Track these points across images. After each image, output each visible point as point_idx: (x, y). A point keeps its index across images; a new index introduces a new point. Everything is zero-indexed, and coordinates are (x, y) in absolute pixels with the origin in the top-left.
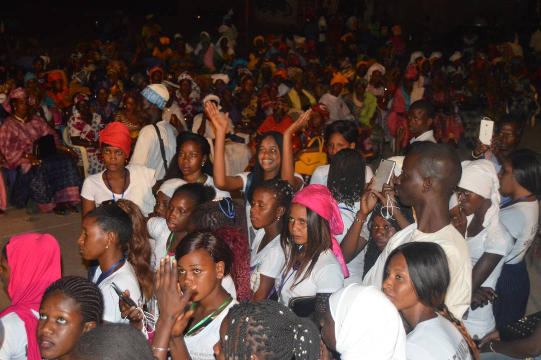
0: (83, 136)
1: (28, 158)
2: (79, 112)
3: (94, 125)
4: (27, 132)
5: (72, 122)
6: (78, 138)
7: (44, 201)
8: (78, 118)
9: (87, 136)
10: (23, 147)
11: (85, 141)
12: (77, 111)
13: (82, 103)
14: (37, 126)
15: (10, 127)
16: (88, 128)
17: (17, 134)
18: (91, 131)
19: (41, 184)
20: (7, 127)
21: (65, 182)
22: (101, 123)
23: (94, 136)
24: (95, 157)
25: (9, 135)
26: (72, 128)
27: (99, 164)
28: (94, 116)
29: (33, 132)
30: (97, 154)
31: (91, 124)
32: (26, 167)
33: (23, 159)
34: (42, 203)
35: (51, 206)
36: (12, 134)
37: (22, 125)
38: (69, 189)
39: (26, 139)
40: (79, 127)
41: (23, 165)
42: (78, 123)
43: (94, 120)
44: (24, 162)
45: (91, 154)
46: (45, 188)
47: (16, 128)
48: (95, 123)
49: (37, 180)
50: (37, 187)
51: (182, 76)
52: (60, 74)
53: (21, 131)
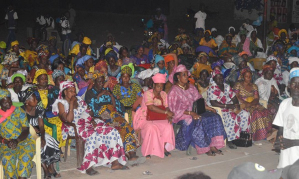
0: (219, 100)
1: (190, 114)
2: (216, 82)
3: (225, 92)
4: (187, 96)
5: (212, 90)
6: (216, 101)
7: (202, 145)
8: (216, 87)
9: (221, 100)
10: (184, 107)
11: (220, 103)
12: (214, 82)
13: (218, 76)
14: (192, 92)
15: (176, 93)
16: (222, 94)
17: (181, 97)
18: (224, 97)
19: (200, 134)
20: (175, 92)
21: (214, 132)
22: (230, 91)
23: (225, 100)
24: (229, 115)
25: (176, 98)
26: (212, 94)
27: (232, 120)
28: (225, 86)
29: (190, 96)
30: (230, 113)
31: (223, 91)
32: (188, 121)
33: (186, 116)
34: (201, 147)
35: (207, 149)
36: (178, 97)
37: (184, 91)
38: (217, 137)
39: (187, 101)
40: (217, 93)
41: (187, 119)
42: (216, 91)
43: (225, 88)
44: (187, 117)
45: (226, 113)
46: (203, 136)
47: (181, 93)
48: (226, 90)
49: (197, 130)
50: (197, 135)
51: (271, 58)
52: (173, 56)
53: (184, 96)
